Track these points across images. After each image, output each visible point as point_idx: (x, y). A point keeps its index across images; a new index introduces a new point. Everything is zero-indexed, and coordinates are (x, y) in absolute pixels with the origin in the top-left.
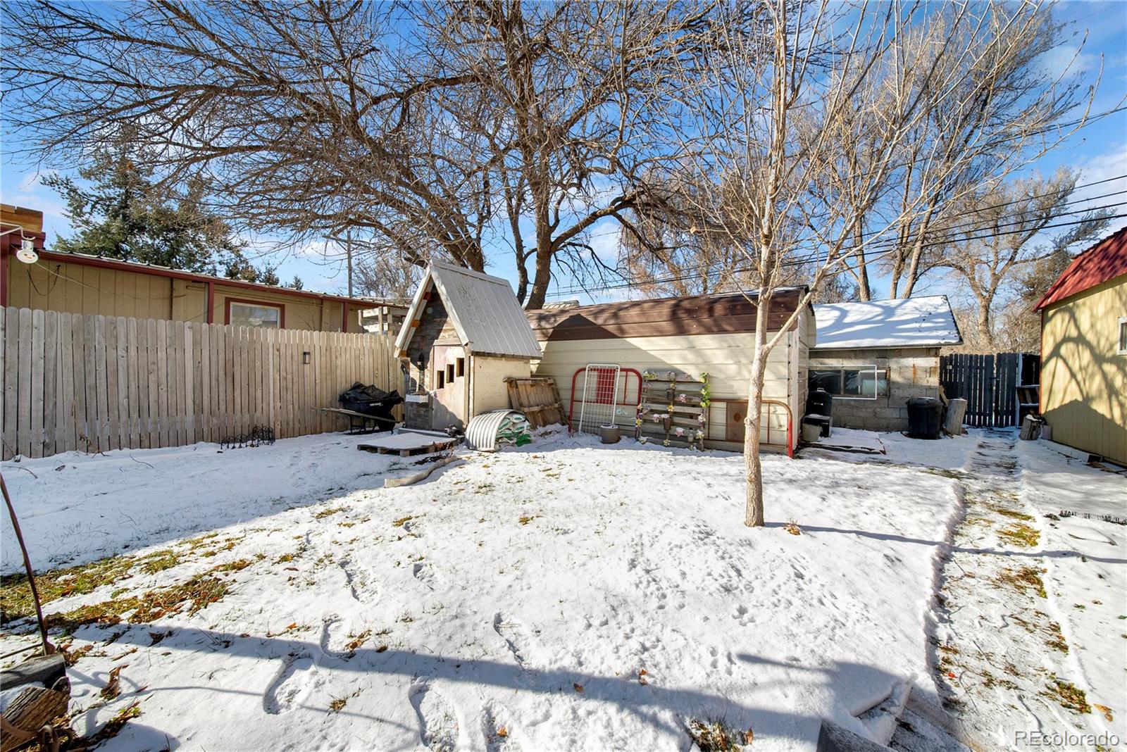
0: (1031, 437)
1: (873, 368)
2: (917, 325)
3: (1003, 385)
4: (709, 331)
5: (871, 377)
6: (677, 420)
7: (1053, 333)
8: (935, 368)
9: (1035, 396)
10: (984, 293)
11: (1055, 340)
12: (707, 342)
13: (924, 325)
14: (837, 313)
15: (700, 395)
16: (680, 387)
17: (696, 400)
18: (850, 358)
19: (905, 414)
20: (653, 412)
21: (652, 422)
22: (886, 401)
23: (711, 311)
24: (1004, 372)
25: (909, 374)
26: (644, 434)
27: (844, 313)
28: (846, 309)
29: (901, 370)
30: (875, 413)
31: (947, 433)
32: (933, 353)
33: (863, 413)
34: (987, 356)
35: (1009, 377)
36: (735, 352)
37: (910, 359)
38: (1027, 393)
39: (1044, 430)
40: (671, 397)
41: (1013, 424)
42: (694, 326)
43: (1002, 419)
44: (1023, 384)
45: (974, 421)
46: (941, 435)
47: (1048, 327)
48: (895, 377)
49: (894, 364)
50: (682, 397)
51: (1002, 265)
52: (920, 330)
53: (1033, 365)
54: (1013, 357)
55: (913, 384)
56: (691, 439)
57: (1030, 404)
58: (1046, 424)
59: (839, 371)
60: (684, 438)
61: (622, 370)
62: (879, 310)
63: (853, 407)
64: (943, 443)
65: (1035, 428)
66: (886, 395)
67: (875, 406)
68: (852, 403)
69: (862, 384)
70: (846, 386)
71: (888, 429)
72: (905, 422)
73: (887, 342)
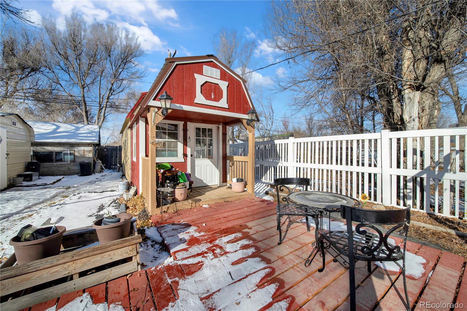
1: (68, 151)
2: (86, 135)
5: (67, 154)
8: (91, 151)
13: (89, 135)
14: (54, 127)
18: (57, 146)
19: (79, 168)
22: (73, 163)
25: (82, 153)
27: (58, 127)
28: (60, 125)
29: (79, 151)
30: (69, 169)
32: (90, 145)
33: (64, 169)
37: (82, 147)
46: (93, 174)
47: (122, 138)
48: (76, 154)
49: (76, 149)
52: (86, 137)
55: (83, 157)
59: (53, 152)
62: (74, 128)
63: (59, 167)
65: (119, 168)
66: (73, 161)
67: (69, 165)
68: (59, 165)
69: (64, 157)
70: (56, 158)
71: (74, 174)
72: (79, 171)
73: (73, 141)
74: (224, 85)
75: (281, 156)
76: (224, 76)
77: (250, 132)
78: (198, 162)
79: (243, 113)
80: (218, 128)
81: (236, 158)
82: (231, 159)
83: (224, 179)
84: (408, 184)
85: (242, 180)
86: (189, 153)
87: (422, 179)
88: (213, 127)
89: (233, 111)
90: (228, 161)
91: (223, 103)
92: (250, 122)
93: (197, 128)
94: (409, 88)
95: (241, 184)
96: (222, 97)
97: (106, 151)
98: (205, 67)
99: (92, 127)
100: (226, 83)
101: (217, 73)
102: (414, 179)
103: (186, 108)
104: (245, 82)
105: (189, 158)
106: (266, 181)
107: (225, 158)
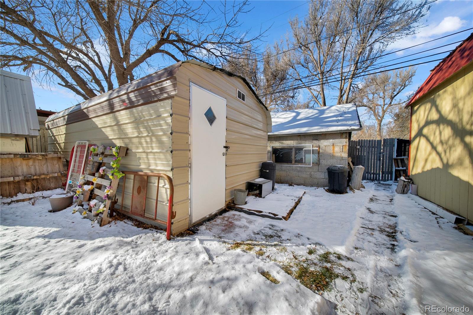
0: (403, 192)
1: (310, 146)
2: (335, 119)
3: (386, 157)
5: (309, 152)
6: (96, 191)
7: (418, 121)
8: (345, 146)
9: (404, 163)
10: (379, 118)
11: (419, 125)
13: (340, 118)
14: (294, 114)
18: (298, 140)
22: (317, 167)
24: (387, 149)
25: (330, 150)
27: (298, 114)
28: (300, 111)
29: (325, 147)
30: (311, 176)
31: (351, 189)
33: (304, 175)
34: (378, 141)
35: (389, 153)
37: (331, 140)
38: (399, 161)
39: (412, 187)
41: (391, 179)
43: (385, 176)
44: (397, 156)
45: (371, 178)
46: (348, 190)
48: (322, 151)
49: (322, 143)
50: (102, 170)
51: (386, 106)
52: (338, 121)
54: (392, 140)
55: (333, 156)
57: (401, 168)
58: (413, 183)
59: (291, 149)
62: (316, 111)
63: (299, 171)
66: (317, 163)
67: (311, 170)
68: (298, 169)
69: (305, 156)
70: (295, 158)
71: (318, 185)
72: (326, 181)
73: (315, 129)
97: (359, 149)
99: (342, 107)
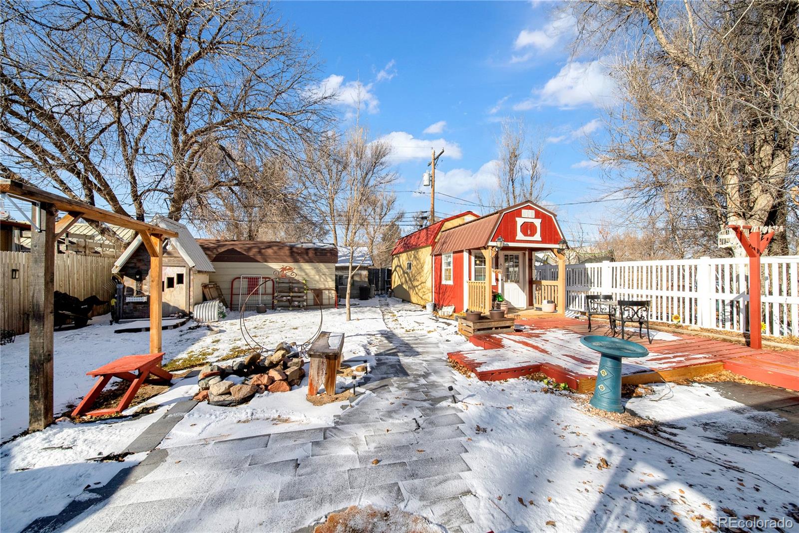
0: (390, 297)
3: (382, 279)
4: (307, 262)
6: (294, 299)
7: (395, 264)
9: (390, 283)
11: (395, 266)
12: (307, 267)
15: (303, 288)
16: (294, 285)
17: (302, 290)
18: (341, 270)
19: (358, 292)
20: (282, 297)
21: (282, 301)
23: (307, 254)
24: (382, 274)
25: (360, 277)
26: (279, 307)
31: (370, 298)
32: (366, 269)
34: (378, 269)
35: (383, 276)
36: (318, 271)
37: (360, 271)
38: (388, 282)
39: (393, 294)
40: (291, 290)
41: (387, 293)
42: (301, 260)
43: (383, 292)
44: (387, 279)
45: (377, 294)
47: (394, 261)
48: (355, 278)
50: (296, 289)
53: (390, 273)
54: (385, 270)
55: (361, 280)
56: (301, 306)
57: (389, 285)
58: (393, 292)
60: (299, 306)
61: (263, 278)
64: (370, 300)
65: (391, 294)
71: (354, 297)
72: (358, 295)
74: (538, 222)
75: (593, 281)
76: (538, 215)
77: (560, 259)
78: (506, 285)
79: (555, 243)
80: (525, 254)
81: (544, 282)
82: (539, 283)
83: (531, 303)
84: (726, 307)
85: (552, 302)
86: (500, 278)
87: (738, 302)
88: (520, 253)
89: (546, 243)
90: (534, 286)
91: (538, 237)
92: (560, 251)
93: (505, 255)
94: (734, 215)
95: (552, 306)
96: (536, 233)
98: (523, 211)
100: (540, 220)
101: (531, 213)
102: (732, 304)
103: (511, 244)
104: (555, 216)
105: (500, 283)
106: (574, 309)
107: (531, 282)
